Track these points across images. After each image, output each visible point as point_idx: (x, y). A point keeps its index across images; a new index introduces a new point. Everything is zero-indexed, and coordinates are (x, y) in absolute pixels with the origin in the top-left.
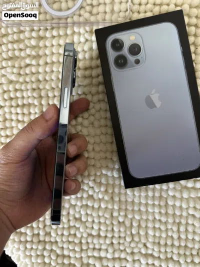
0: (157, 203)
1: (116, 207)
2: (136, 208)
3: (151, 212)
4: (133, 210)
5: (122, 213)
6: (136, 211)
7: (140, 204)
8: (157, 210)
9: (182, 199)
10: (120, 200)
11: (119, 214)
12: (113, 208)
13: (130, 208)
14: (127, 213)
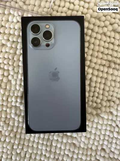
0: (45, 143)
1: (16, 142)
2: (30, 145)
3: (40, 149)
4: (28, 146)
5: (20, 147)
6: (30, 146)
7: (34, 142)
8: (44, 148)
9: (62, 142)
10: (20, 138)
11: (18, 147)
12: (15, 142)
13: (26, 144)
14: (24, 147)
